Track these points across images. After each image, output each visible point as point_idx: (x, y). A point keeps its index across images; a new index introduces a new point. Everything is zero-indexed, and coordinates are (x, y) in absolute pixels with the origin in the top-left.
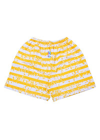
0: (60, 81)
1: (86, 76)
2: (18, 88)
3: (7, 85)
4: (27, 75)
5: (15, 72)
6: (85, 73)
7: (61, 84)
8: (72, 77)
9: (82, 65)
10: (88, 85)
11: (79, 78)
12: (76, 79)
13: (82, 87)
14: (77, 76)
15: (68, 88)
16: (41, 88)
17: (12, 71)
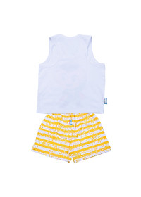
0: (80, 145)
1: (103, 141)
2: (43, 152)
3: (34, 149)
4: (51, 140)
5: (41, 137)
6: (102, 138)
7: (81, 148)
8: (91, 142)
9: (99, 131)
10: (104, 149)
11: (97, 143)
12: (94, 144)
13: (99, 151)
14: (95, 141)
15: (87, 152)
16: (63, 151)
17: (38, 137)
